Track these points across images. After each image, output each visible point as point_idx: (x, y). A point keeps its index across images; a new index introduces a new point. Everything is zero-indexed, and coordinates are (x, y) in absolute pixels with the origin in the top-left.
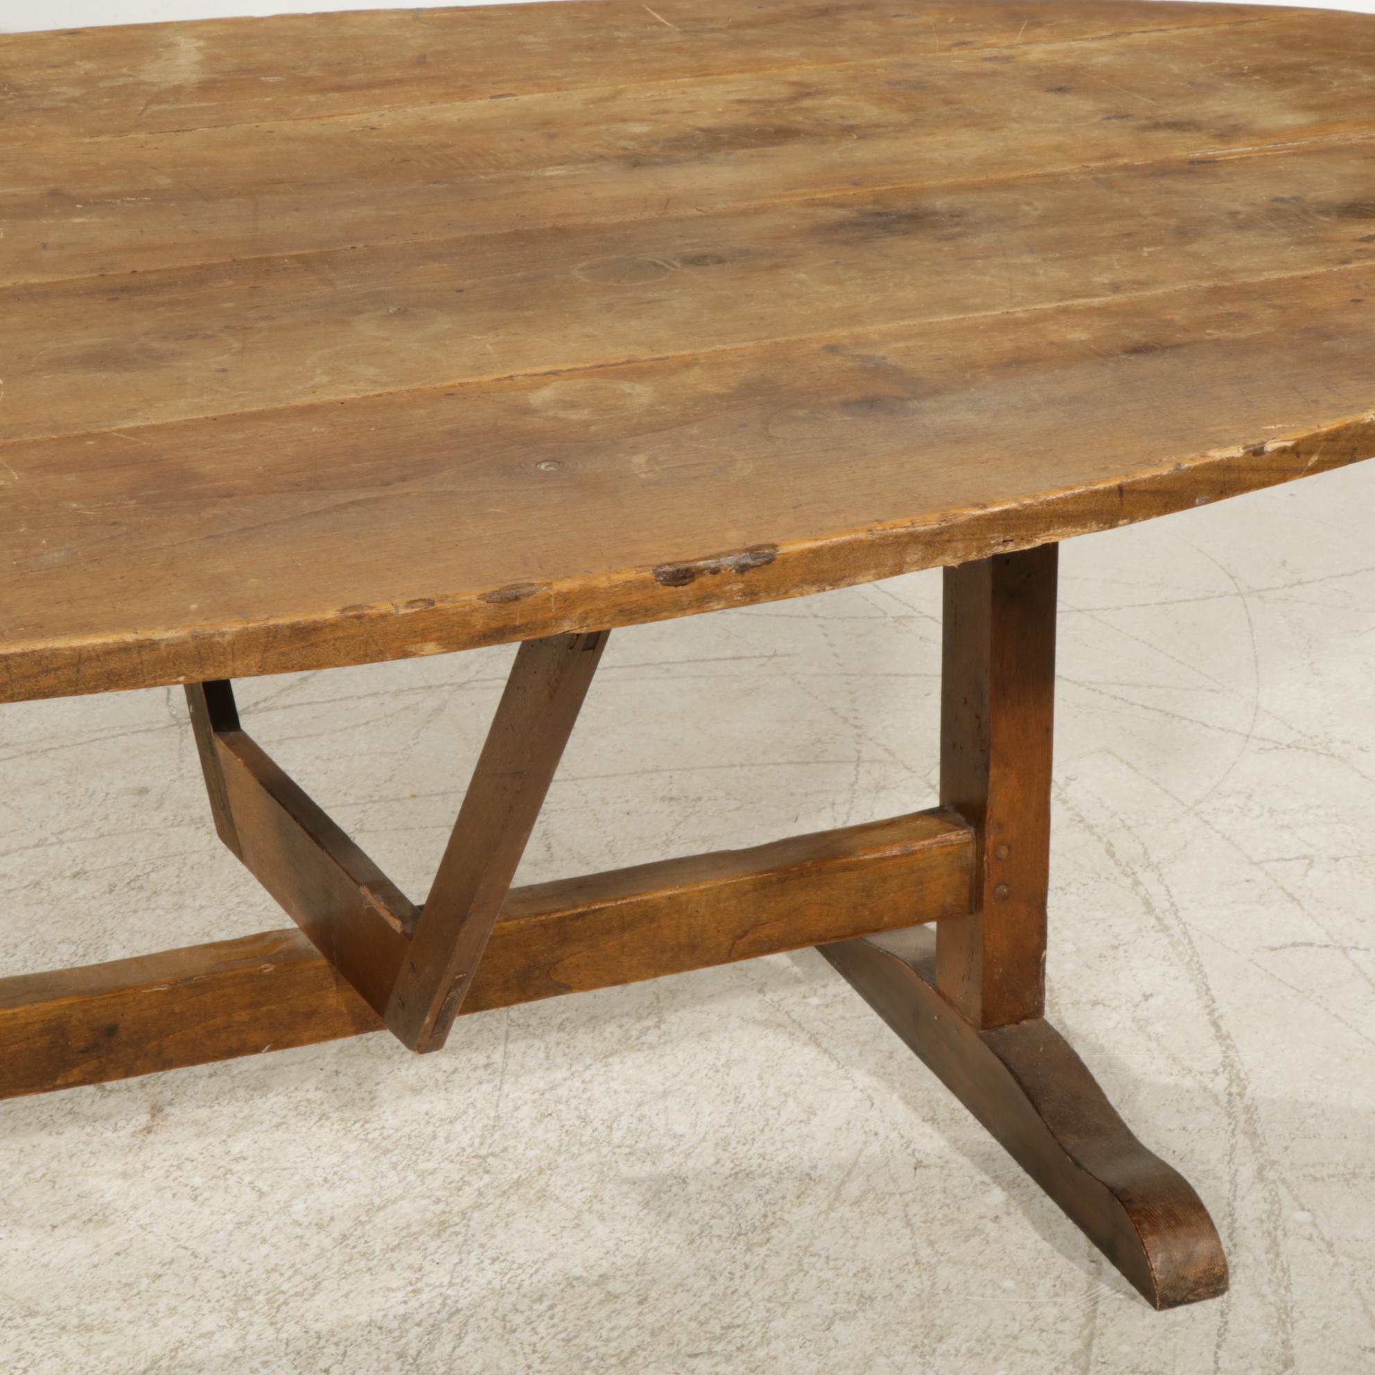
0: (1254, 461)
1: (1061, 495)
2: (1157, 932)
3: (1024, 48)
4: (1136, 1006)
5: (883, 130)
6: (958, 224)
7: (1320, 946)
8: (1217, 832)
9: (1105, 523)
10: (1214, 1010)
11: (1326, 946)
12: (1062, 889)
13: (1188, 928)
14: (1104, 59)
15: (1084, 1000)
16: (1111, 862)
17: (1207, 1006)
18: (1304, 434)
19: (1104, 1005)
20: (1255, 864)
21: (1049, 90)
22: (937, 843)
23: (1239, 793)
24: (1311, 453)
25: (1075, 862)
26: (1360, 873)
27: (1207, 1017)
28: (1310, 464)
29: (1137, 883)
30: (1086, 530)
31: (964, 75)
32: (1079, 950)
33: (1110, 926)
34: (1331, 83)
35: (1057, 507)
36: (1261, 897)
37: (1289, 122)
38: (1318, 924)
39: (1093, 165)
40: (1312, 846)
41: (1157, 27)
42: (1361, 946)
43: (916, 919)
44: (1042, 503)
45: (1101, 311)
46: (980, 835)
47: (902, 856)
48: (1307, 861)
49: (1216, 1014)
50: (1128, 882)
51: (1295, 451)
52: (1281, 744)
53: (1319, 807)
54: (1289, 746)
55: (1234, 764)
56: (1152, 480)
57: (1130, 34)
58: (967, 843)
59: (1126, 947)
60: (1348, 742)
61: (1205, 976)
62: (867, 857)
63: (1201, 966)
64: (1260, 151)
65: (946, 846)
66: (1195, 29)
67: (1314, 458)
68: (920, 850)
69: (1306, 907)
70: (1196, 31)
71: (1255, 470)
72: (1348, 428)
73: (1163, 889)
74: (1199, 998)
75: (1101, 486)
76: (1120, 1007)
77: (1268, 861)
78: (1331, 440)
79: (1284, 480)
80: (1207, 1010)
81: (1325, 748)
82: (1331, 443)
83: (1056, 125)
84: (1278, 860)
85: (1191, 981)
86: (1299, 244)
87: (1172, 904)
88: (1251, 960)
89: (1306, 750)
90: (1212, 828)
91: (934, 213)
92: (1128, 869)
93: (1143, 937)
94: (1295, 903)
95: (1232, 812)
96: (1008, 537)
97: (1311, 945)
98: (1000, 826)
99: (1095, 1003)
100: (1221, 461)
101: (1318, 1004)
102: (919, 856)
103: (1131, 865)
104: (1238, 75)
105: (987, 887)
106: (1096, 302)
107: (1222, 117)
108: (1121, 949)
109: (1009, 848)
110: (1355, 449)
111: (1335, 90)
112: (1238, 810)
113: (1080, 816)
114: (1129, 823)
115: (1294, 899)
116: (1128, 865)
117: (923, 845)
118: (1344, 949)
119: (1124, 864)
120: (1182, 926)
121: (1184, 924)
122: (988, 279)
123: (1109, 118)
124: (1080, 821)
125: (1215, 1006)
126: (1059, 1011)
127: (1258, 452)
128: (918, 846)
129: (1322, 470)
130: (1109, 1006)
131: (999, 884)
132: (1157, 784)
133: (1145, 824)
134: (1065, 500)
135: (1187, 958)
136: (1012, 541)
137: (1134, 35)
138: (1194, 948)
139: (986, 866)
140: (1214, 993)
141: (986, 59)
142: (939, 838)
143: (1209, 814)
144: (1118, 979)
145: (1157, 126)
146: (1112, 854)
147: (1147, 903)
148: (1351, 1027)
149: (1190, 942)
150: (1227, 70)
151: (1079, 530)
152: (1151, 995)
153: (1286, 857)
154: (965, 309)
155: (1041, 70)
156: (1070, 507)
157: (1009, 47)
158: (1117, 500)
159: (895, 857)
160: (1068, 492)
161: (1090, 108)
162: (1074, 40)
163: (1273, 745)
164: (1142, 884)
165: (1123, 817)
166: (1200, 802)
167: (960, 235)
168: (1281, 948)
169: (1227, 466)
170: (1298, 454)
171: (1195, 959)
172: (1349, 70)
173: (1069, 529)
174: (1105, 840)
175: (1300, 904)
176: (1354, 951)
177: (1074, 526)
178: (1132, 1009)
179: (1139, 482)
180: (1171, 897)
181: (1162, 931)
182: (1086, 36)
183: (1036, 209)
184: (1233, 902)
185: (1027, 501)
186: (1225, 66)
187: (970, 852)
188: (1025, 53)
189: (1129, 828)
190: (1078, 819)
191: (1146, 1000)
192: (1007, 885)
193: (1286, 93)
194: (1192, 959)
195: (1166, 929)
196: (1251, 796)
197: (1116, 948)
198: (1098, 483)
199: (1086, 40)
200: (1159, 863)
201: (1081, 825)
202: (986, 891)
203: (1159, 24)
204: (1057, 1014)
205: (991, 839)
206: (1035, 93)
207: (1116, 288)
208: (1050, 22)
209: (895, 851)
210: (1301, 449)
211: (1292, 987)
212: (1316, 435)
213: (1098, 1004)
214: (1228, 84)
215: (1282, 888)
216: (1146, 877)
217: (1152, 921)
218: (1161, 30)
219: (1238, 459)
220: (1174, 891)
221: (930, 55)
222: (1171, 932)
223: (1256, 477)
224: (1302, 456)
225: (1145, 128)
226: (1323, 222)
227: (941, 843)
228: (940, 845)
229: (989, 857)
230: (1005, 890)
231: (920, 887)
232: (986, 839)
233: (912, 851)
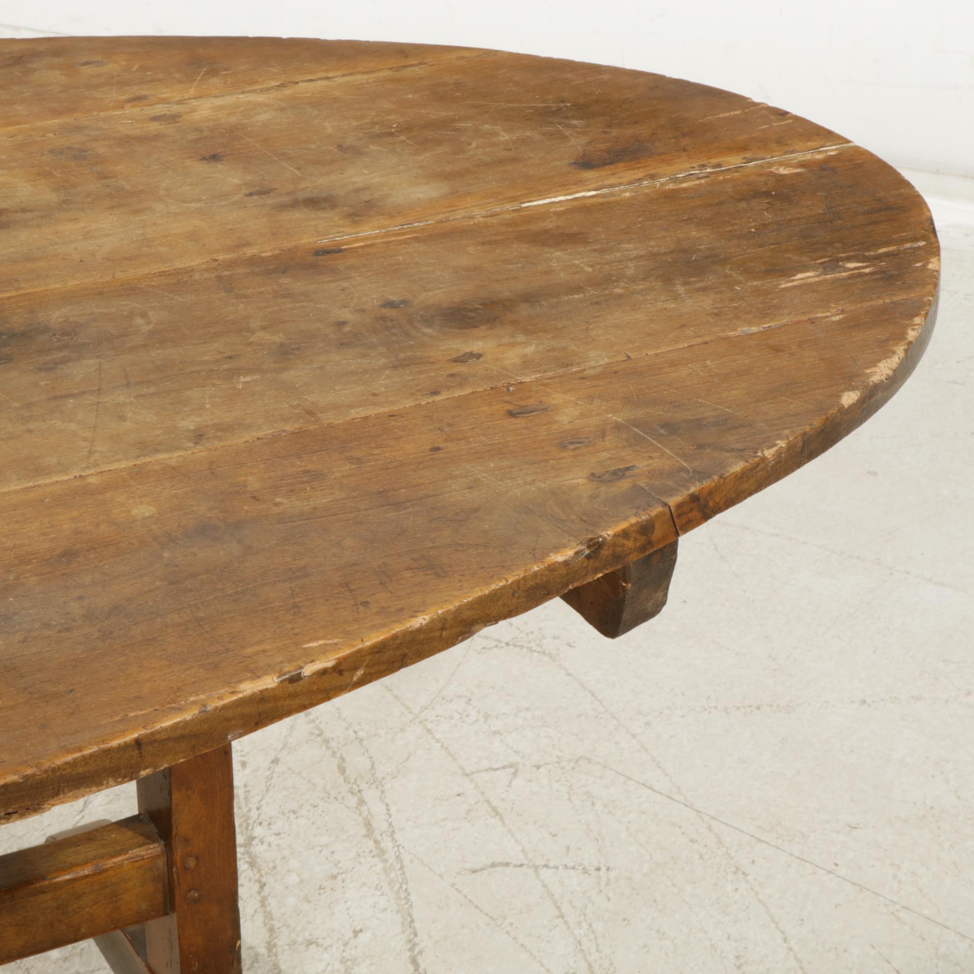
0: (291, 688)
1: (69, 758)
2: (374, 857)
3: (194, 103)
4: (346, 944)
5: (29, 215)
6: (65, 347)
7: (515, 866)
8: (438, 741)
9: (124, 777)
10: (415, 945)
11: (521, 865)
12: (294, 812)
13: (402, 850)
14: (264, 117)
15: (300, 940)
16: (341, 780)
17: (410, 941)
18: (346, 652)
19: (318, 945)
20: (467, 775)
21: (204, 159)
22: (127, 859)
23: (461, 697)
24: (356, 669)
25: (309, 781)
26: (557, 781)
27: (408, 954)
28: (355, 679)
29: (362, 802)
30: (103, 787)
31: (127, 140)
32: (302, 881)
33: (333, 852)
34: (470, 144)
35: (65, 772)
36: (468, 812)
37: (421, 196)
38: (516, 841)
39: (221, 257)
40: (517, 752)
41: (324, 75)
42: (552, 864)
43: (113, 926)
44: (46, 771)
45: (175, 472)
46: (169, 848)
47: (94, 875)
48: (512, 770)
49: (417, 950)
50: (353, 801)
51: (338, 669)
52: (500, 642)
53: (527, 709)
54: (507, 644)
55: (459, 665)
56: (175, 727)
57: (297, 83)
58: (158, 856)
59: (344, 876)
60: (558, 638)
61: (411, 906)
62: (60, 879)
63: (409, 894)
64: (387, 234)
65: (136, 861)
66: (358, 77)
67: (360, 673)
68: (111, 867)
69: (507, 822)
70: (360, 78)
71: (293, 696)
72: (395, 637)
73: (384, 807)
74: (403, 932)
75: (115, 743)
76: (331, 946)
77: (478, 771)
78: (377, 652)
79: (328, 698)
80: (409, 946)
81: (538, 645)
82: (377, 655)
83: (198, 205)
84: (487, 770)
85: (398, 912)
86: (395, 367)
87: (390, 824)
88: (453, 885)
89: (522, 647)
90: (433, 738)
91: (46, 330)
92: (355, 787)
93: (360, 863)
94: (497, 818)
95: (452, 718)
96: (10, 810)
97: (507, 864)
98: (186, 840)
99: (310, 943)
100: (253, 694)
101: (508, 933)
102: (111, 873)
103: (358, 782)
104: (386, 135)
105: (177, 893)
106: (173, 458)
107: (358, 191)
108: (340, 877)
109: (197, 858)
110: (405, 655)
111: (471, 153)
112: (458, 716)
113: (319, 729)
114: (361, 734)
115: (497, 813)
116: (355, 783)
117: (115, 863)
118: (536, 868)
119: (352, 781)
120: (396, 849)
121: (398, 846)
122: (73, 426)
123: (251, 194)
124: (319, 735)
125: (416, 940)
126: (276, 955)
127: (295, 679)
128: (110, 863)
129: (370, 681)
130: (322, 946)
131: (190, 891)
132: (391, 690)
133: (376, 735)
134: (74, 764)
135: (397, 886)
136: (15, 813)
137: (301, 84)
138: (404, 873)
139: (175, 876)
140: (417, 925)
141: (155, 119)
142: (131, 853)
143: (432, 722)
144: (333, 913)
145: (295, 204)
146: (342, 770)
147: (368, 825)
148: (535, 958)
149: (402, 868)
150: (377, 129)
151: (94, 789)
152: (361, 930)
153: (495, 766)
154: (40, 471)
155: (202, 131)
156: (81, 770)
157: (180, 102)
158: (135, 753)
159: (86, 876)
160: (77, 755)
161: (236, 181)
162: (243, 93)
163: (495, 643)
164: (366, 803)
165: (357, 728)
166: (426, 709)
167: (64, 361)
168: (482, 869)
169: (261, 698)
170: (341, 672)
171: (404, 887)
172: (490, 127)
173: (82, 790)
174: (338, 755)
175: (502, 819)
176: (545, 869)
177: (87, 787)
178: (342, 948)
179: (158, 732)
180: (390, 817)
181: (379, 856)
182: (257, 87)
183: (149, 323)
184: (443, 820)
185: (29, 772)
186: (376, 123)
187: (161, 863)
188: (193, 111)
189: (361, 740)
190: (317, 732)
191: (356, 937)
192: (197, 890)
193: (425, 157)
194: (401, 887)
195: (381, 853)
196: (470, 700)
197: (334, 877)
198: (112, 740)
199: (254, 91)
200: (383, 778)
201: (319, 739)
202: (177, 898)
203: (327, 71)
204: (273, 958)
205: (179, 853)
206: (188, 162)
207: (199, 436)
208: (226, 70)
209: (87, 871)
210: (343, 667)
211: (487, 914)
212: (359, 651)
213: (312, 943)
214: (373, 147)
215: (488, 802)
216: (371, 794)
217: (371, 844)
218: (328, 78)
219: (273, 689)
220: (393, 809)
221: (102, 114)
222: (386, 856)
223: (295, 703)
224: (346, 674)
225: (282, 207)
226: (424, 334)
227: (132, 858)
228: (131, 860)
229: (177, 869)
230: (196, 895)
231: (114, 899)
232: (174, 854)
233: (104, 870)
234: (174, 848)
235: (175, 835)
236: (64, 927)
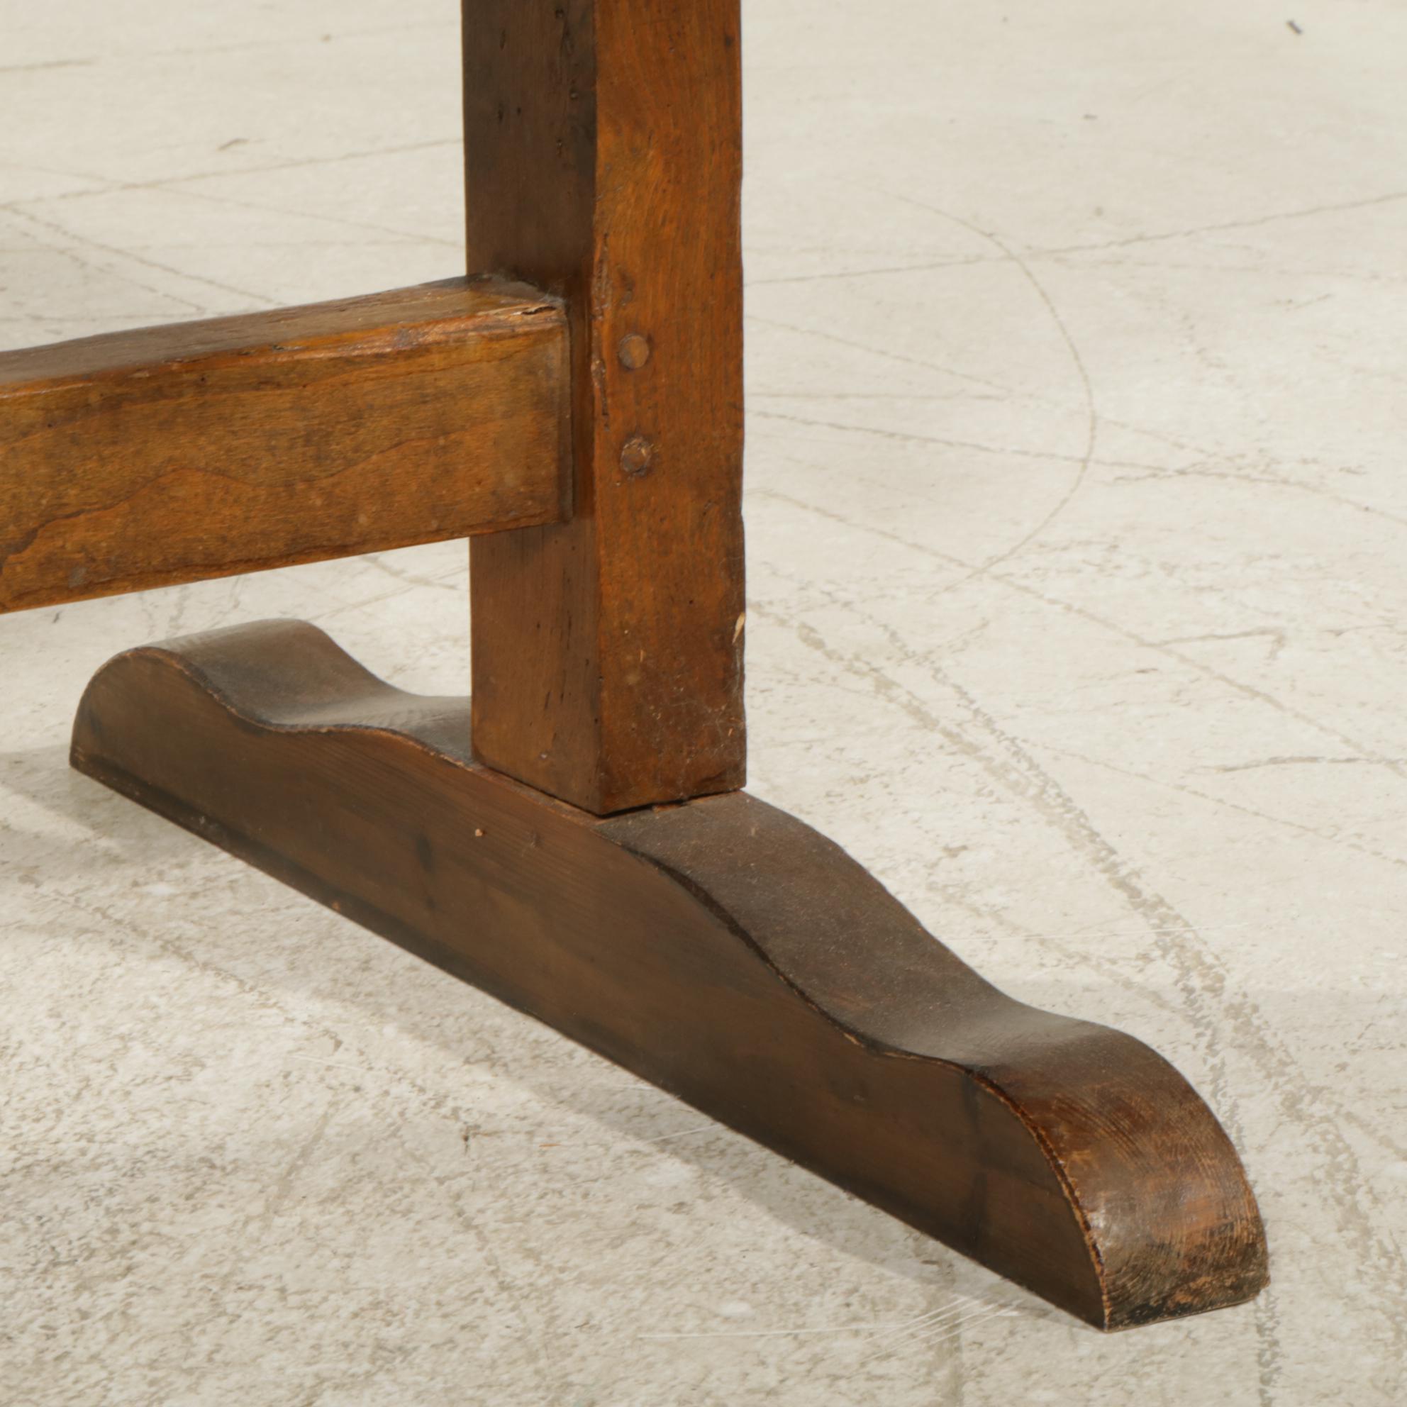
2: (953, 754)
7: (1335, 761)
8: (1052, 602)
10: (1115, 865)
11: (1350, 760)
13: (1023, 745)
17: (1099, 860)
20: (1152, 645)
22: (476, 328)
23: (1087, 543)
27: (1104, 877)
29: (886, 684)
33: (841, 750)
36: (1178, 693)
38: (1322, 729)
40: (1274, 615)
43: (434, 524)
46: (578, 312)
47: (397, 355)
48: (1270, 638)
49: (1124, 871)
50: (865, 683)
52: (1163, 470)
53: (1274, 557)
54: (1182, 473)
55: (1064, 502)
58: (549, 334)
59: (884, 778)
60: (1315, 462)
61: (1082, 815)
63: (1069, 800)
65: (497, 338)
68: (438, 343)
69: (1287, 704)
73: (949, 690)
74: (1076, 848)
77: (1180, 640)
80: (1101, 866)
81: (1264, 472)
84: (1203, 638)
85: (1050, 823)
87: (977, 712)
88: (1181, 787)
89: (1222, 476)
90: (1039, 597)
92: (859, 664)
93: (921, 762)
94: (1259, 699)
95: (1079, 571)
97: (1313, 760)
98: (626, 282)
101: (1354, 846)
102: (436, 359)
103: (866, 659)
105: (599, 439)
108: (874, 782)
109: (650, 340)
112: (1091, 569)
114: (844, 596)
115: (1256, 694)
116: (857, 658)
117: (448, 334)
118: (1392, 764)
119: (849, 656)
120: (1007, 743)
121: (1012, 740)
125: (1116, 858)
128: (437, 331)
131: (630, 436)
132: (895, 537)
133: (882, 596)
135: (1033, 791)
138: (1043, 774)
139: (596, 385)
140: (1108, 838)
143: (1025, 577)
147: (918, 713)
149: (1034, 767)
152: (964, 848)
153: (1219, 633)
159: (377, 356)
163: (1145, 472)
164: (898, 685)
165: (828, 588)
166: (1001, 560)
168: (1247, 767)
171: (1052, 791)
175: (1271, 700)
180: (972, 702)
181: (964, 752)
184: (1116, 704)
187: (556, 353)
189: (847, 604)
191: (953, 856)
192: (648, 439)
194: (1043, 792)
195: (970, 749)
196: (1114, 547)
200: (930, 652)
202: (599, 454)
205: (605, 318)
209: (379, 341)
211: (1289, 823)
215: (1224, 678)
216: (904, 674)
217: (937, 738)
220: (975, 693)
222: (985, 753)
227: (488, 327)
228: (485, 333)
229: (603, 364)
230: (643, 451)
231: (442, 442)
232: (594, 317)
233: (420, 345)
234: (595, 302)
235: (601, 261)
236: (319, 502)
